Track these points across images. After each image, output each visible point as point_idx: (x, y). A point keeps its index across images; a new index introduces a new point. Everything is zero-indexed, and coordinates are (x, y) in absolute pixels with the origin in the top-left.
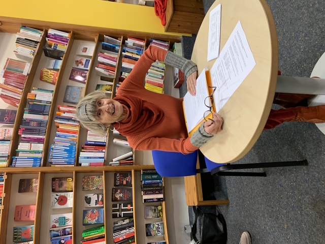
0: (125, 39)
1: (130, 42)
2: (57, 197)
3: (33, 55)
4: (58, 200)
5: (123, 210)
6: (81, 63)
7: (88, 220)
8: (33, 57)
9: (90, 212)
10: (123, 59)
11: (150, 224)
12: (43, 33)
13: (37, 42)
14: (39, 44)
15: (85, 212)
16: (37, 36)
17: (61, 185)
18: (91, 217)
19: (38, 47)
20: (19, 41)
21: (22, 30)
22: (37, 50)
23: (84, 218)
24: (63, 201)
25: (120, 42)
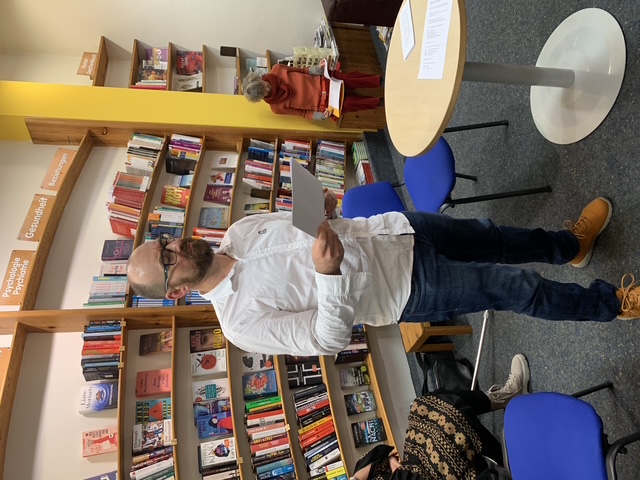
0: (281, 142)
1: (288, 145)
2: (200, 358)
3: (153, 166)
4: (201, 362)
5: (305, 374)
6: (219, 177)
7: (252, 390)
8: (151, 169)
9: (253, 378)
10: (281, 166)
11: (351, 396)
12: (164, 140)
13: (156, 151)
14: (159, 153)
15: (246, 378)
16: (157, 144)
17: (204, 340)
18: (255, 384)
19: (158, 157)
20: (131, 151)
21: (135, 138)
22: (157, 160)
23: (244, 386)
24: (210, 362)
25: (274, 145)
